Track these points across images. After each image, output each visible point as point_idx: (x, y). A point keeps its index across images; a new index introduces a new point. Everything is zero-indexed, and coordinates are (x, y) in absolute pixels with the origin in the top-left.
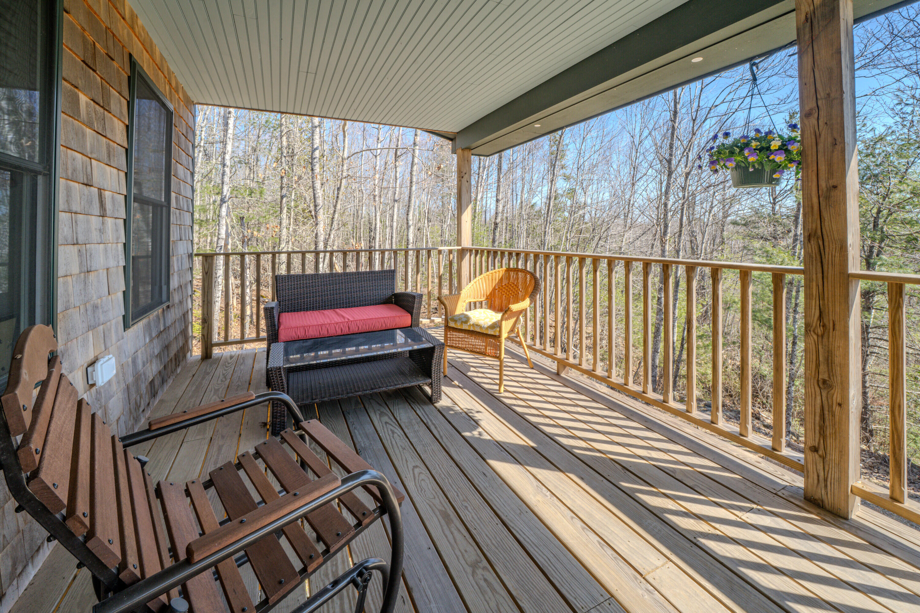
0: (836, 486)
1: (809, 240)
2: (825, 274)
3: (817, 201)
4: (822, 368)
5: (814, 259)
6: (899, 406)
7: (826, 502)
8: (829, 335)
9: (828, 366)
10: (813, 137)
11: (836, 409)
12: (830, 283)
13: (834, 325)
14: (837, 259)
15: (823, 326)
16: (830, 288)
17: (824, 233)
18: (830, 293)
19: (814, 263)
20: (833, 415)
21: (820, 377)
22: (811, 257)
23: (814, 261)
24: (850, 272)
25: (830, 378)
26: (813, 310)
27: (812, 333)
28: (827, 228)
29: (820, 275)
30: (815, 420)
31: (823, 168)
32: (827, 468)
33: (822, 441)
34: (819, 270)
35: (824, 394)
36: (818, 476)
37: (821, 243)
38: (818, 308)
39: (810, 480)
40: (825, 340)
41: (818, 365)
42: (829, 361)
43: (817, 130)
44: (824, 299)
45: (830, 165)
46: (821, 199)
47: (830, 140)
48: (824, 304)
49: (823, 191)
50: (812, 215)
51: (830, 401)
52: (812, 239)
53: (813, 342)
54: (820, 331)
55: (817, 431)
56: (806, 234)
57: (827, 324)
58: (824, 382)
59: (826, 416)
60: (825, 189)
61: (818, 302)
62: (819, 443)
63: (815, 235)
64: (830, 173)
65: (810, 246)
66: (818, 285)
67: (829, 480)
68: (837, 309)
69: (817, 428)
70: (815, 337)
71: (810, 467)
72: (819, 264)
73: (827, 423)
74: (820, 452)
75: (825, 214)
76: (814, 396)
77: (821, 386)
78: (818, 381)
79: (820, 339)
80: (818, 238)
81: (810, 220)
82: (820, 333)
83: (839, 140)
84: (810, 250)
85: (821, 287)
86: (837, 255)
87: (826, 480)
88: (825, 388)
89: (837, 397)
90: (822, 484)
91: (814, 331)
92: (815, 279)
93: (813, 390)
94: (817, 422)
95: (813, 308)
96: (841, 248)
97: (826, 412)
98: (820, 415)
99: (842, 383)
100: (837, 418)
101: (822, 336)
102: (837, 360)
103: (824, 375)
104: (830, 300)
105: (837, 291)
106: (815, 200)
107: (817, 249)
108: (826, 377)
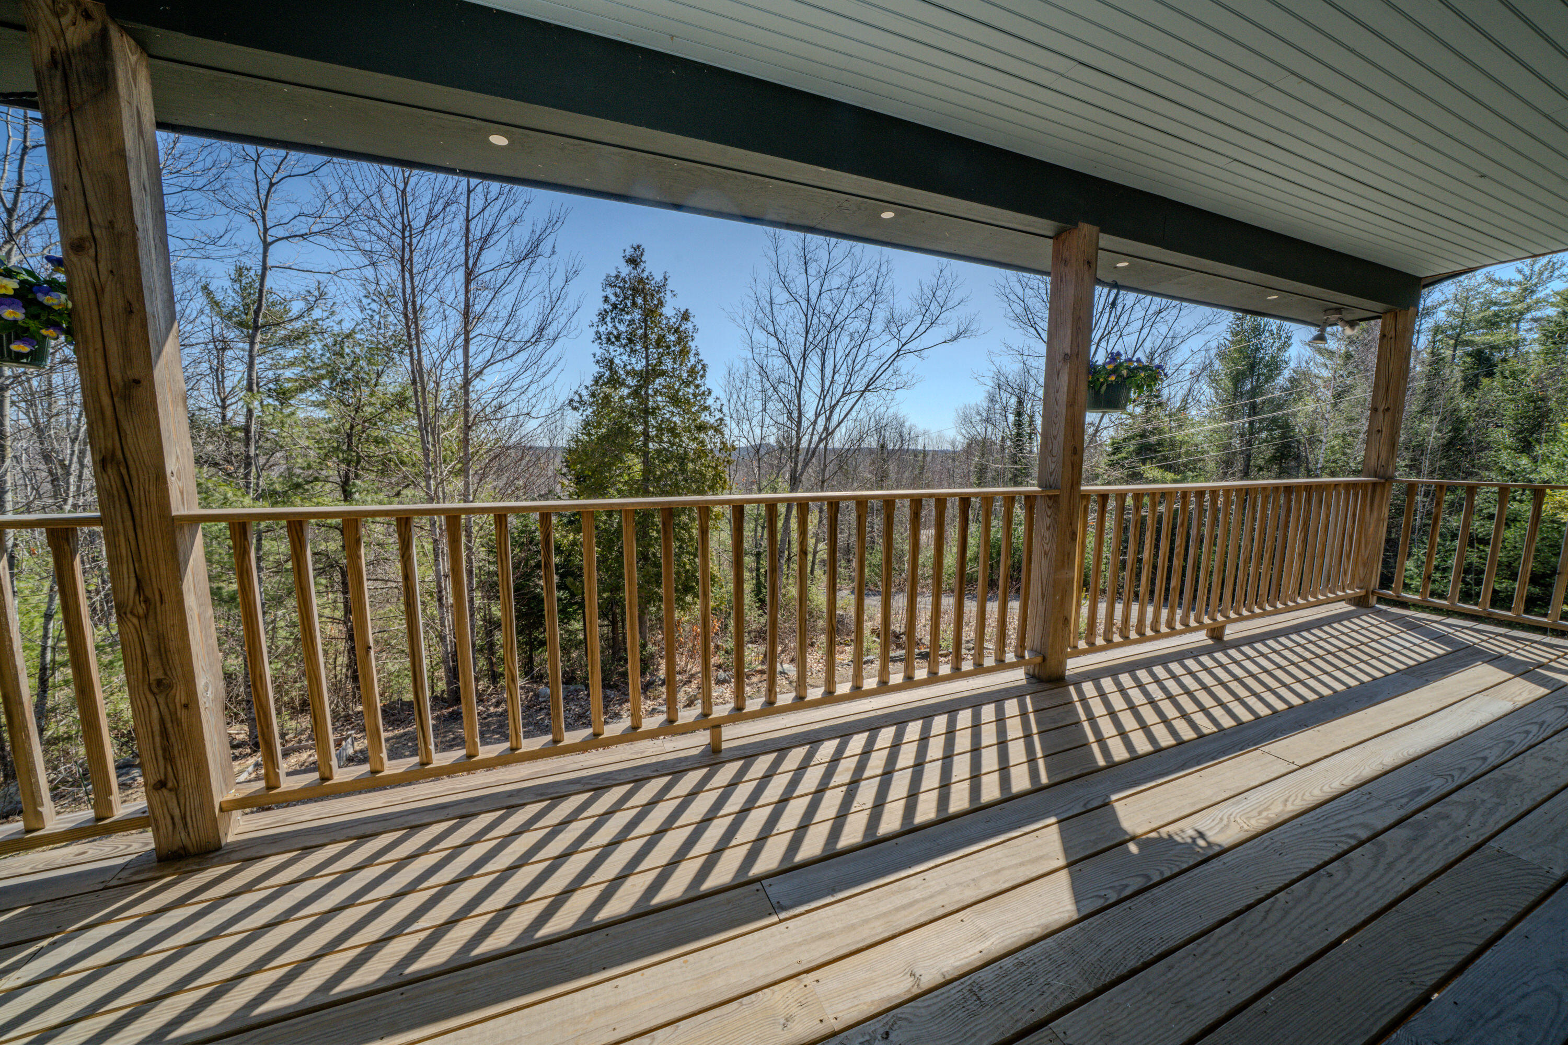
0: (199, 817)
1: (104, 468)
2: (138, 519)
3: (110, 403)
4: (153, 663)
5: (116, 498)
6: (261, 677)
7: (190, 846)
8: (156, 613)
9: (161, 659)
10: (90, 289)
11: (182, 714)
12: (146, 532)
13: (161, 596)
14: (153, 497)
15: (145, 602)
16: (148, 542)
17: (128, 455)
18: (149, 548)
19: (118, 506)
20: (179, 724)
21: (152, 678)
22: (110, 495)
23: (117, 502)
24: (174, 513)
25: (166, 674)
26: (126, 581)
27: (129, 616)
28: (133, 449)
29: (129, 523)
30: (154, 743)
31: (114, 348)
32: (182, 801)
33: (169, 769)
34: (127, 515)
35: (161, 701)
36: (173, 818)
37: (124, 471)
38: (132, 575)
39: (162, 831)
40: (151, 620)
41: (145, 663)
42: (162, 651)
43: (96, 280)
44: (140, 560)
45: (125, 343)
46: (116, 399)
47: (121, 303)
48: (142, 568)
49: (117, 386)
50: (104, 426)
51: (171, 706)
52: (109, 466)
53: (133, 630)
54: (141, 609)
55: (161, 759)
56: (98, 458)
57: (150, 595)
58: (159, 682)
59: (170, 729)
60: (121, 384)
61: (131, 566)
62: (166, 774)
63: (112, 460)
64: (127, 359)
65: (106, 478)
66: (127, 540)
67: (188, 814)
68: (163, 571)
69: (160, 752)
70: (135, 621)
71: (158, 812)
72: (126, 506)
73: (173, 739)
74: (170, 785)
75: (127, 426)
76: (146, 709)
77: (155, 690)
78: (149, 684)
79: (143, 622)
80: (118, 464)
81: (101, 433)
82: (141, 612)
83: (136, 306)
84: (107, 483)
85: (133, 543)
86: (152, 489)
87: (184, 818)
88: (161, 692)
89: (180, 696)
90: (180, 825)
91: (132, 613)
92: (121, 531)
93: (144, 702)
94: (158, 745)
95: (126, 576)
96: (157, 478)
97: (169, 725)
98: (161, 733)
99: (184, 676)
100: (185, 725)
101: (146, 617)
102: (173, 645)
103: (157, 673)
104: (150, 559)
105: (159, 544)
106: (106, 400)
107: (119, 482)
108: (160, 675)
